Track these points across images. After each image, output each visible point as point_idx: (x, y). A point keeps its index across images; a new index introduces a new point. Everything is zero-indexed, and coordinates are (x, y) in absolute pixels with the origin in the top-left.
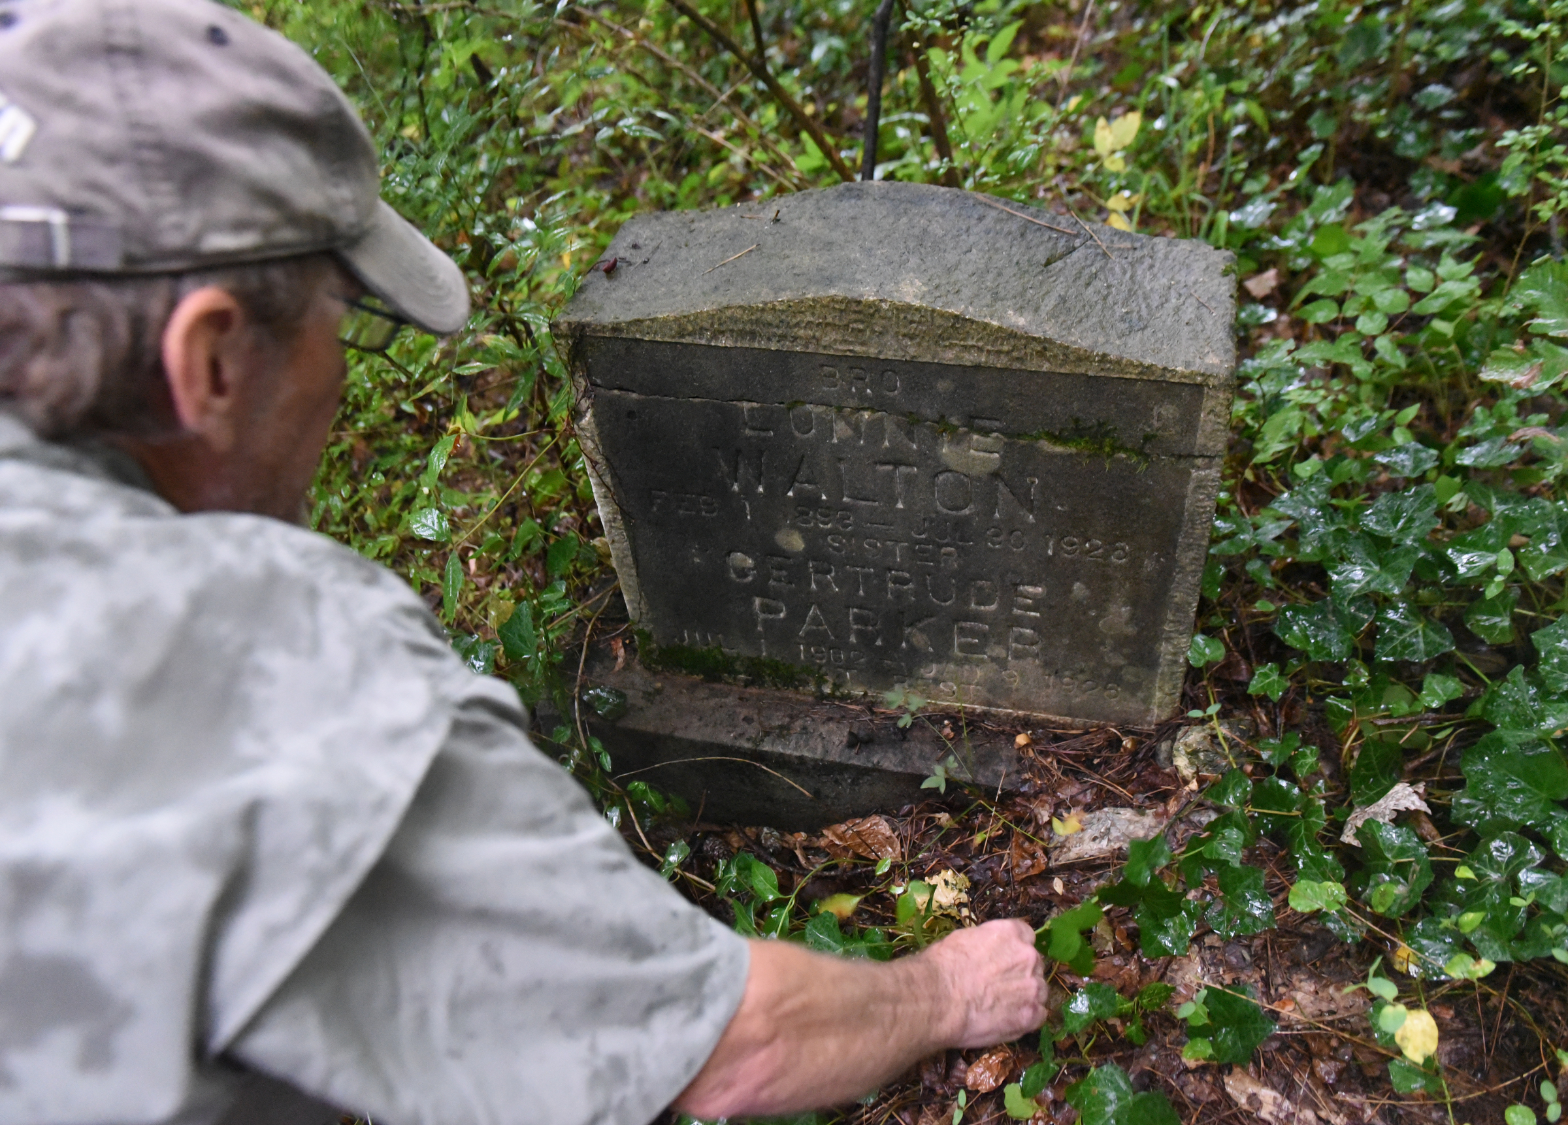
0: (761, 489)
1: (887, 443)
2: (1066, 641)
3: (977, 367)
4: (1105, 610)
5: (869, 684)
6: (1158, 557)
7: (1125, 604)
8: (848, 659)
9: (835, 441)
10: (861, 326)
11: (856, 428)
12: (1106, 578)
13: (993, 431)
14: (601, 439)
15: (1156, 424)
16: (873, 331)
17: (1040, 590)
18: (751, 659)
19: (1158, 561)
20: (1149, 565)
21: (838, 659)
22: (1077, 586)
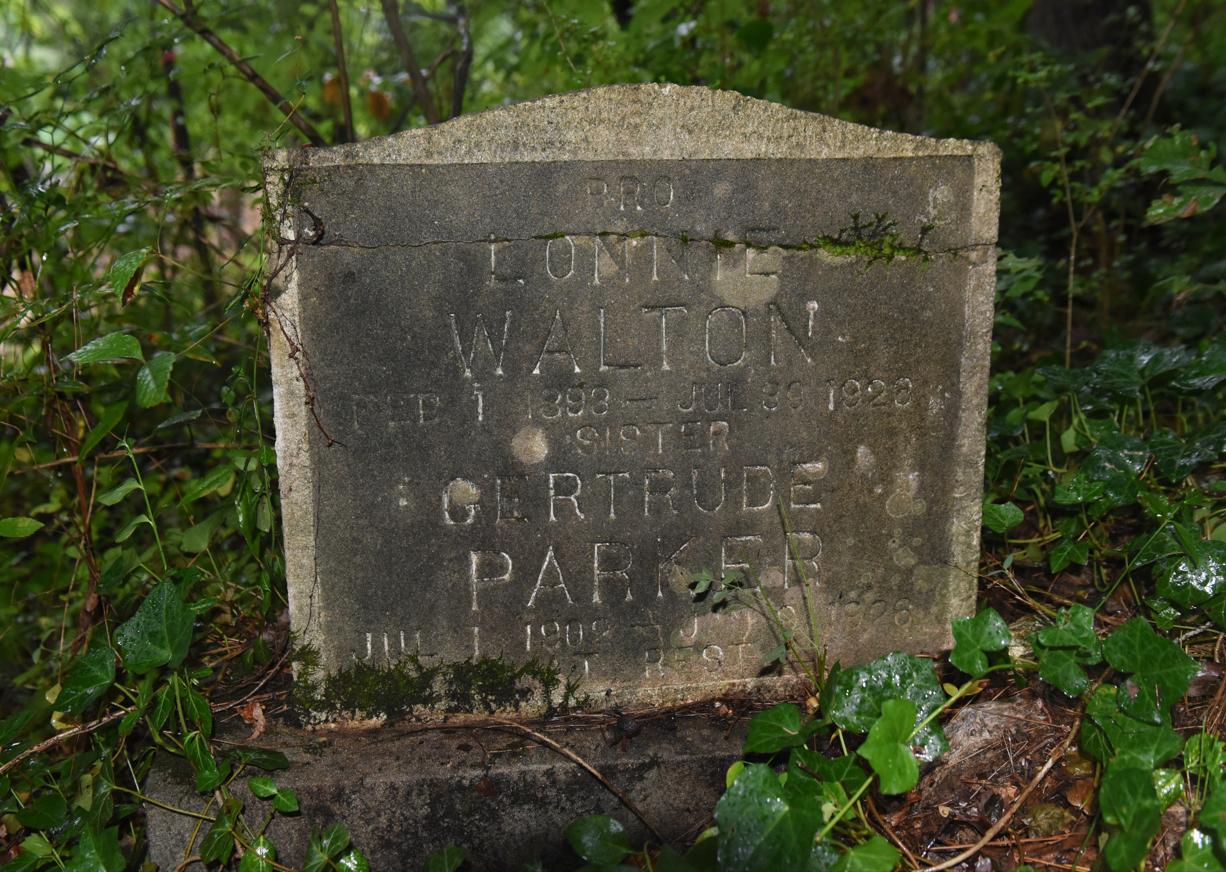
0: (500, 372)
1: (655, 278)
2: (851, 541)
3: (757, 161)
4: (892, 482)
5: (614, 674)
6: (943, 392)
7: (913, 469)
8: (589, 636)
9: (597, 281)
10: (638, 120)
11: (620, 262)
12: (892, 433)
13: (771, 244)
14: (303, 320)
15: (933, 212)
16: (650, 126)
17: (819, 466)
18: (456, 667)
19: (943, 398)
20: (935, 405)
21: (575, 639)
22: (862, 450)
